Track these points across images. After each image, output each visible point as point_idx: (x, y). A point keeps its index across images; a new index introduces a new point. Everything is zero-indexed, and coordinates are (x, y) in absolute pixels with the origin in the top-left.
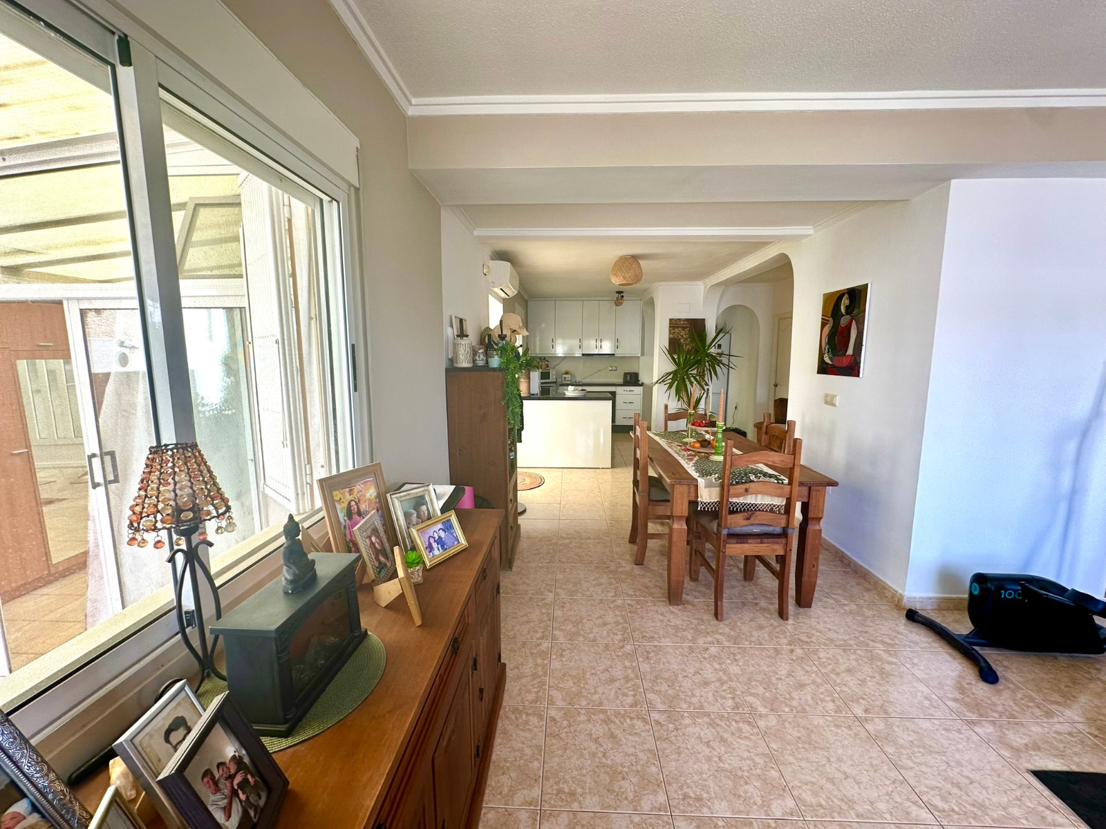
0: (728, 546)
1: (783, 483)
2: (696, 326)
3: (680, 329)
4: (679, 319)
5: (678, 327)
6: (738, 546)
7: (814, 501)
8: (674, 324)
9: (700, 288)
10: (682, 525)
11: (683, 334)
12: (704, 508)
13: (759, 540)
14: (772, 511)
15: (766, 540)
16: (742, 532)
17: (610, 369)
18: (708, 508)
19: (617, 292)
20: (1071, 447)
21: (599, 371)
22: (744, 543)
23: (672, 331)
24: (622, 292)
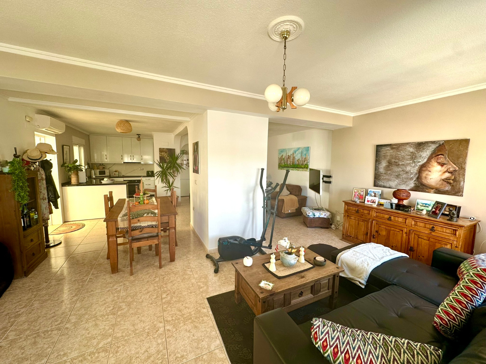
0: (132, 244)
1: (156, 216)
2: (171, 152)
3: (164, 153)
4: (163, 148)
5: (163, 152)
6: (138, 243)
7: (170, 221)
8: (161, 150)
9: (172, 136)
10: (114, 238)
11: (165, 155)
12: (122, 230)
13: (147, 239)
14: (152, 227)
15: (149, 239)
16: (139, 238)
17: (140, 169)
18: (124, 230)
19: (137, 135)
20: (251, 195)
21: (134, 170)
22: (140, 242)
23: (161, 154)
24: (140, 135)
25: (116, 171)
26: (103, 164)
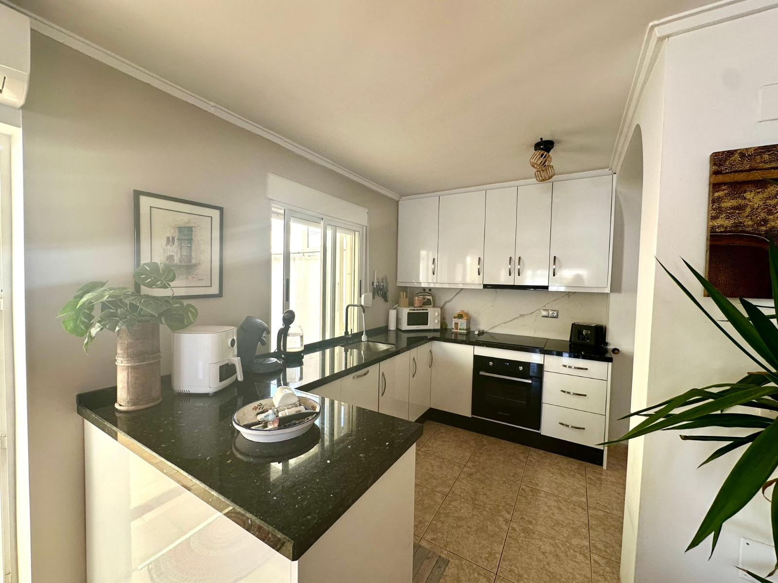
25: (460, 316)
26: (430, 290)
